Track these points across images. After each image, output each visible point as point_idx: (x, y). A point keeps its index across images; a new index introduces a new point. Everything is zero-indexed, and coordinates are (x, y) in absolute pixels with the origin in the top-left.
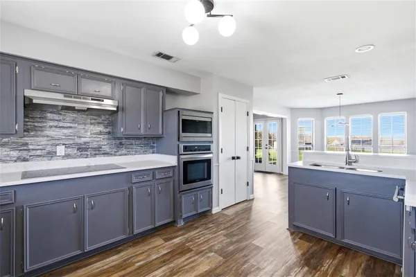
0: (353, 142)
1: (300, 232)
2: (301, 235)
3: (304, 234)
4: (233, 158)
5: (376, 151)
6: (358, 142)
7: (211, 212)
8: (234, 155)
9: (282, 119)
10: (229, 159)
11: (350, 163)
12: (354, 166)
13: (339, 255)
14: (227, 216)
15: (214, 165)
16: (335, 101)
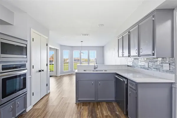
0: (75, 60)
1: (81, 103)
2: (82, 104)
3: (83, 103)
4: (40, 71)
5: (89, 64)
6: (76, 60)
7: (26, 112)
8: (40, 70)
9: (57, 49)
10: (37, 72)
11: (95, 69)
12: (96, 69)
13: (99, 107)
14: (38, 109)
15: (28, 77)
16: (80, 44)
